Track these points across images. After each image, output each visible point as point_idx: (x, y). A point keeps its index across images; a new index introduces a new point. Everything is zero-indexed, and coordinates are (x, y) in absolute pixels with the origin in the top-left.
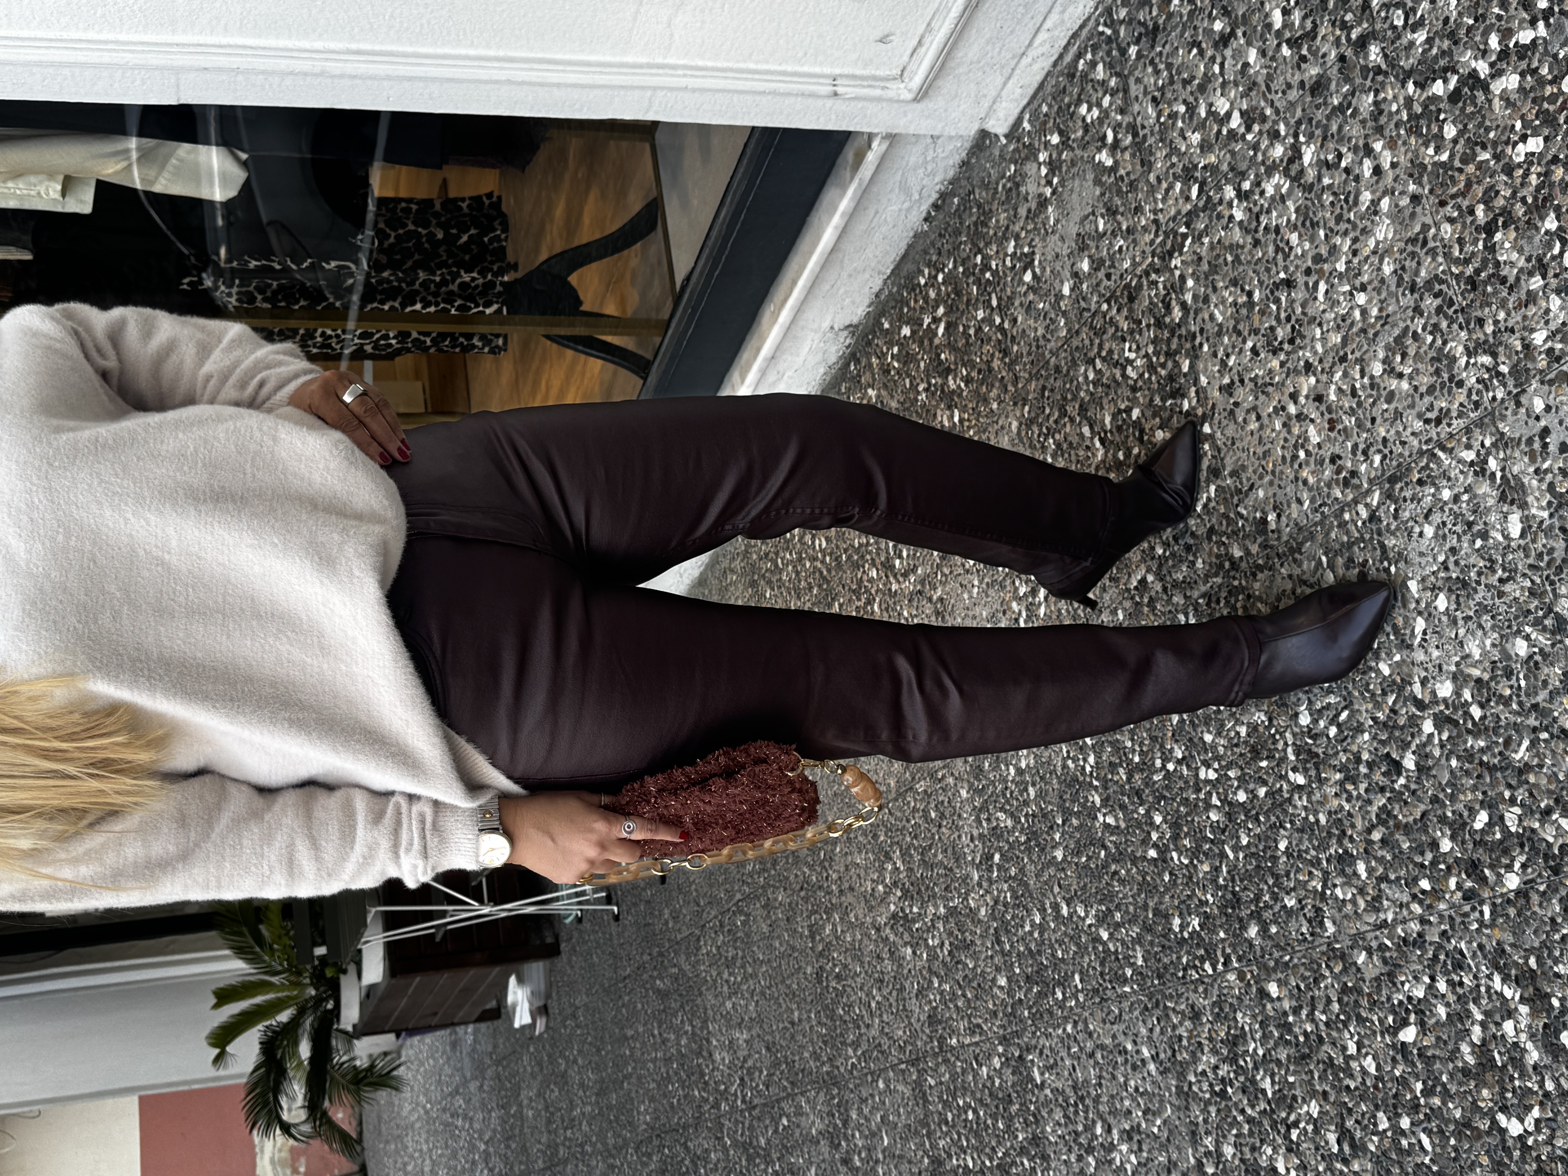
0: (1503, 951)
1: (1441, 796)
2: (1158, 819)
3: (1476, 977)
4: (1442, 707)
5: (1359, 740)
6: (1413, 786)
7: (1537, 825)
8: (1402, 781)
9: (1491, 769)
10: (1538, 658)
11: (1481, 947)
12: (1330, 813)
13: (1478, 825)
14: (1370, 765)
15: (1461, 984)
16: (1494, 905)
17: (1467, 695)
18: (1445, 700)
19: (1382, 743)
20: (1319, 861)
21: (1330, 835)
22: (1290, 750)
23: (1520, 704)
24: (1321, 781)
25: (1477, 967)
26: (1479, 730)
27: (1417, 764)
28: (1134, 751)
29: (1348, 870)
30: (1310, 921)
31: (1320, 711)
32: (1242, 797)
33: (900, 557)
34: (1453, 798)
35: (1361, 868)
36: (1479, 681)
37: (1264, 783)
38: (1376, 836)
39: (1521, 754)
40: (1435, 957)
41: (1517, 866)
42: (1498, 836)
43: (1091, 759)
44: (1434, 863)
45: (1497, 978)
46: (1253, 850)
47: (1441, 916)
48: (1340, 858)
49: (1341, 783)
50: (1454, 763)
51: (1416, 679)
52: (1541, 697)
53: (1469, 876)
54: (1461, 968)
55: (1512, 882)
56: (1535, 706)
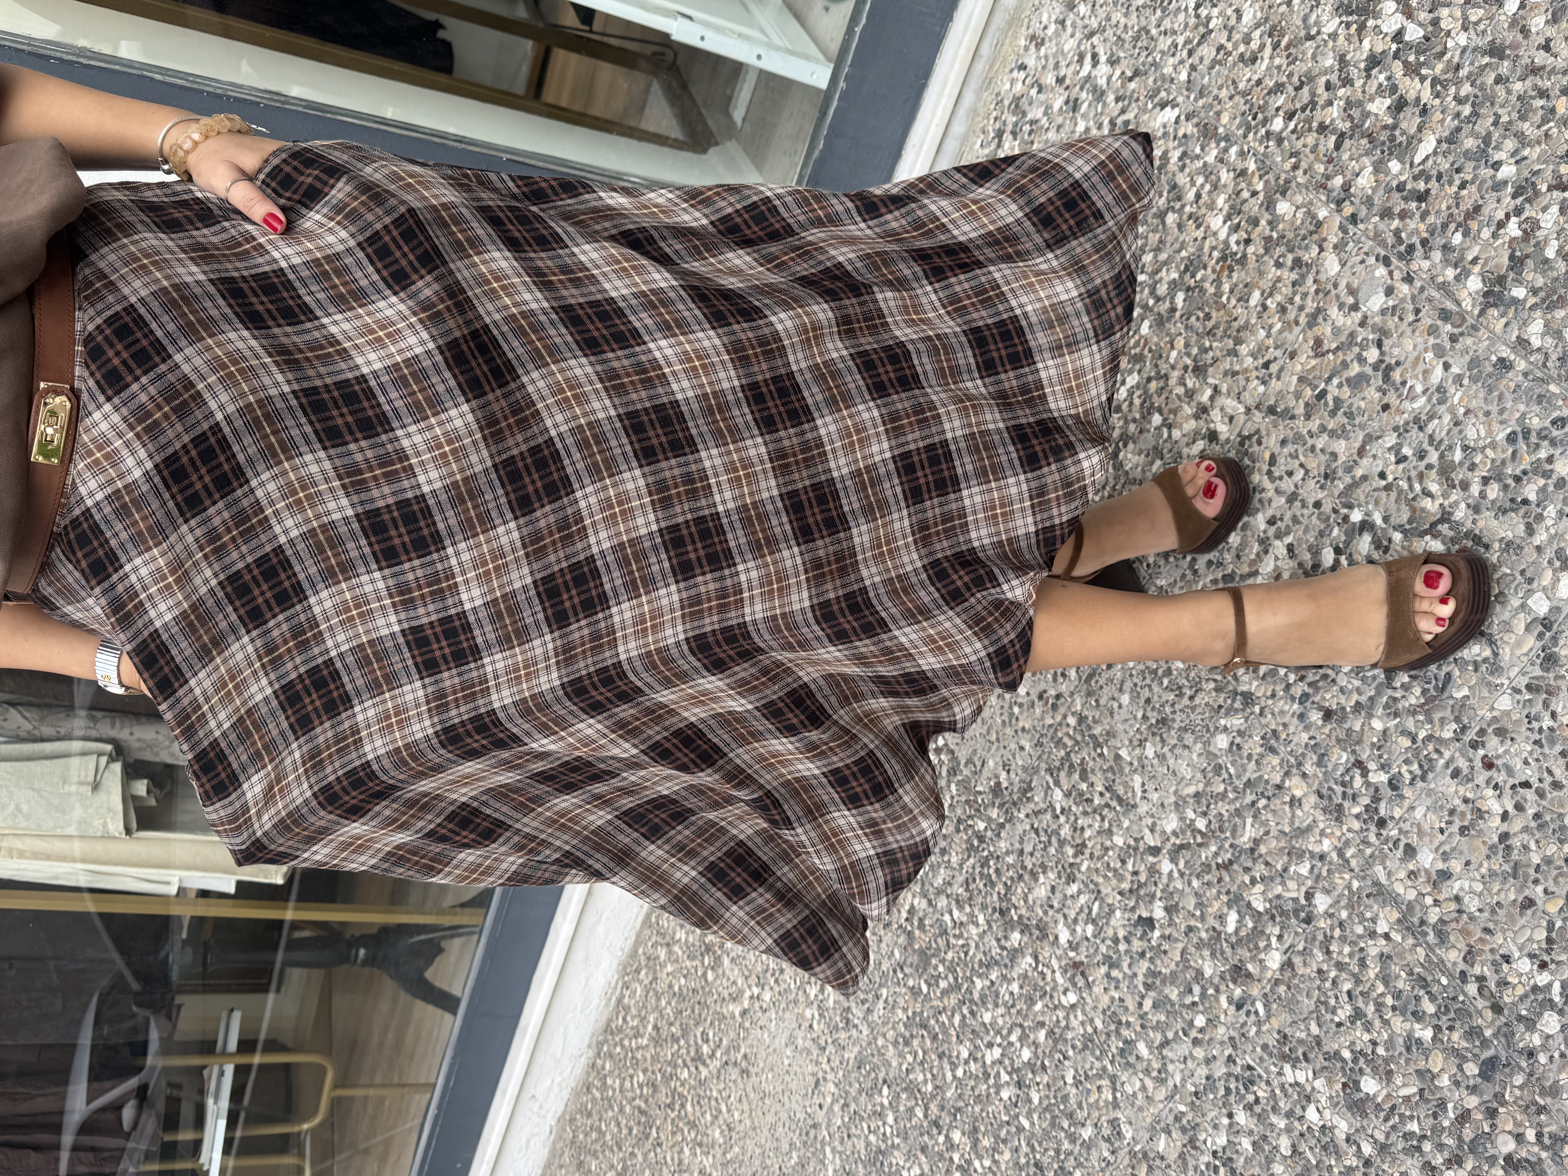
0: (1285, 1037)
1: (1193, 923)
2: (956, 1136)
3: (1268, 1083)
4: (1173, 839)
5: (1113, 922)
6: (1167, 932)
7: (1279, 890)
8: (1157, 933)
9: (1227, 866)
10: (1238, 740)
11: (1265, 1047)
12: (1104, 1012)
13: (1231, 928)
14: (1127, 940)
15: (1257, 1101)
16: (1265, 995)
17: (1191, 815)
18: (1174, 833)
19: (1133, 909)
20: (1104, 1069)
21: (1108, 1035)
22: (1058, 975)
23: (1235, 790)
24: (1089, 986)
25: (1267, 1071)
26: (1207, 836)
27: (1167, 909)
28: (925, 1081)
29: (1132, 1059)
30: (1108, 1140)
31: (1075, 921)
32: (1026, 1054)
33: (707, 1041)
34: (1203, 918)
35: (1142, 1049)
36: (1197, 795)
37: (1042, 1024)
38: (1148, 1004)
39: (1249, 832)
40: (1228, 1090)
41: (1274, 940)
42: (1250, 925)
43: (890, 1119)
44: (1203, 995)
45: (1287, 1068)
46: (1045, 1103)
47: (1222, 1043)
48: (1122, 1052)
49: (1108, 975)
50: (1195, 883)
51: (1147, 831)
52: (1251, 771)
53: (1235, 982)
54: (1252, 1083)
55: (1274, 960)
56: (1249, 783)
